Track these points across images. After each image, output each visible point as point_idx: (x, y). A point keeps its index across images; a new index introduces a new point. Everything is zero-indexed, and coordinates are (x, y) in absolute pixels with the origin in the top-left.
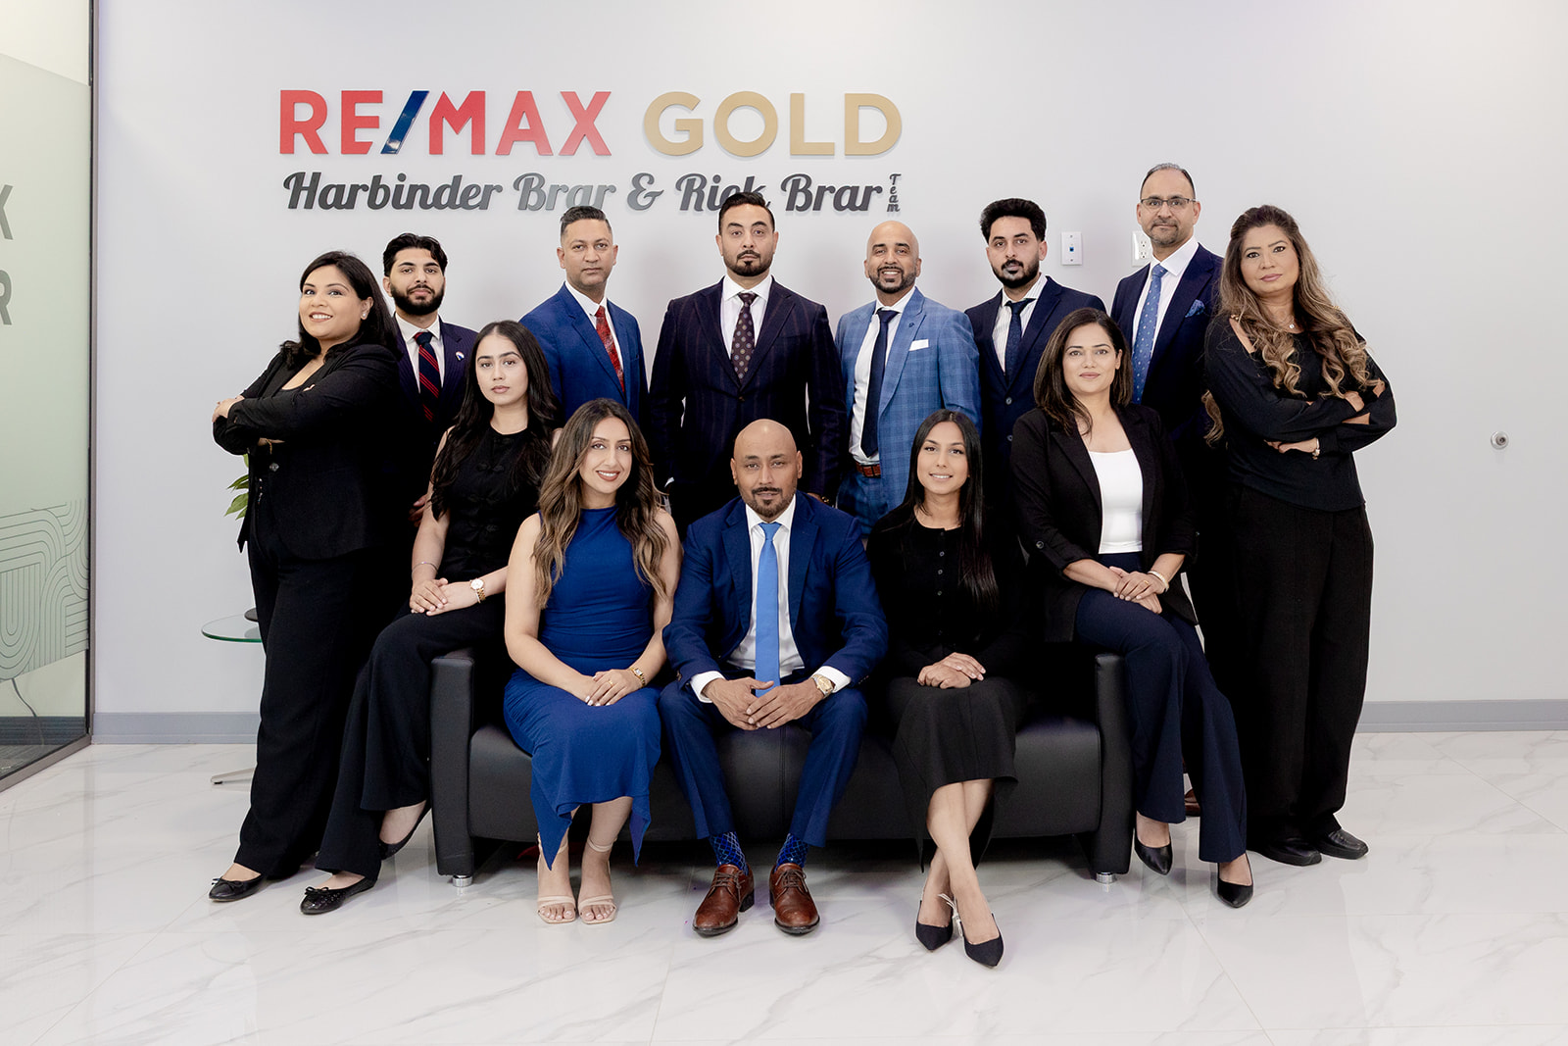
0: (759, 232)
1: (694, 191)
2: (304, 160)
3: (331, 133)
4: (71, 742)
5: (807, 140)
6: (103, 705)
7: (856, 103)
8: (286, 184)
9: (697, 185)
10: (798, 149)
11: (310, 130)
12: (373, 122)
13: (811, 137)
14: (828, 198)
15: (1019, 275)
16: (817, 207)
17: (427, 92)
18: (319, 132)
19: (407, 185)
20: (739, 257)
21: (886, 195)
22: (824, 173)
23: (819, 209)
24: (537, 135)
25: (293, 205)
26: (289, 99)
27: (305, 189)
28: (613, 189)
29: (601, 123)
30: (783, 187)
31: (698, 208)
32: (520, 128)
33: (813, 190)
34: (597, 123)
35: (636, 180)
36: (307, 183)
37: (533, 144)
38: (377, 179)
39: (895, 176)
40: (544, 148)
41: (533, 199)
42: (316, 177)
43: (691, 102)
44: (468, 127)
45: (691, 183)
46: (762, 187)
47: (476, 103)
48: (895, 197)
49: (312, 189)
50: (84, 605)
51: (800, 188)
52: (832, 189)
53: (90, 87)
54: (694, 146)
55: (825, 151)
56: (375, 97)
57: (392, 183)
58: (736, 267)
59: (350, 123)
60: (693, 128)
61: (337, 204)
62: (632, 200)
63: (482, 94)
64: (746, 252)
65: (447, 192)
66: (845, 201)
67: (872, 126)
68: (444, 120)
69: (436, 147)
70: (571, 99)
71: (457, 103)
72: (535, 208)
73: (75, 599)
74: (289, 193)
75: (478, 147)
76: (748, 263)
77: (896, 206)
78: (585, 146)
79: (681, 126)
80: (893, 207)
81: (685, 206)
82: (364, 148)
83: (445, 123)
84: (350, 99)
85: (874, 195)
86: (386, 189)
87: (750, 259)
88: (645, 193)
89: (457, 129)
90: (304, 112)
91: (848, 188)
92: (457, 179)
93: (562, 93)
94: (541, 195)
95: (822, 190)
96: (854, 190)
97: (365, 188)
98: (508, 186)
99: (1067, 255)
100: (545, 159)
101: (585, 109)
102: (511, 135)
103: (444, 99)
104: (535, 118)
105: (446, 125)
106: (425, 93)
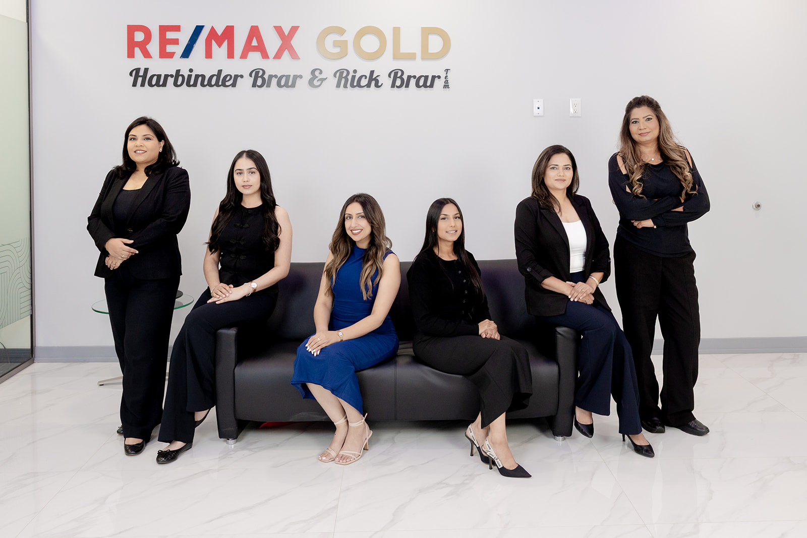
1: (343, 78)
3: (154, 47)
4: (25, 362)
5: (402, 51)
6: (40, 342)
7: (427, 32)
8: (131, 74)
9: (344, 75)
10: (397, 56)
11: (143, 46)
12: (175, 42)
13: (404, 49)
14: (413, 81)
16: (407, 86)
18: (147, 47)
19: (193, 74)
21: (443, 79)
22: (411, 68)
24: (261, 49)
25: (134, 85)
26: (132, 30)
27: (141, 76)
28: (301, 77)
29: (294, 42)
30: (390, 76)
31: (345, 86)
32: (252, 45)
34: (292, 42)
35: (313, 72)
36: (141, 73)
37: (259, 53)
38: (178, 71)
39: (447, 70)
40: (265, 56)
41: (259, 82)
42: (146, 70)
43: (341, 31)
44: (225, 44)
45: (342, 73)
46: (378, 76)
47: (229, 32)
48: (448, 81)
49: (144, 77)
50: (29, 292)
52: (415, 77)
53: (27, 23)
54: (343, 54)
55: (411, 57)
56: (177, 28)
57: (186, 73)
59: (164, 42)
60: (342, 45)
61: (158, 84)
62: (311, 83)
63: (232, 27)
65: (215, 78)
66: (421, 83)
67: (435, 43)
68: (213, 41)
69: (209, 55)
70: (279, 29)
71: (220, 32)
72: (261, 86)
73: (24, 289)
74: (132, 79)
75: (231, 55)
77: (448, 85)
78: (286, 54)
79: (336, 44)
80: (446, 86)
81: (338, 86)
82: (171, 55)
84: (164, 29)
85: (436, 80)
86: (183, 76)
88: (318, 79)
89: (220, 45)
90: (139, 36)
91: (423, 76)
92: (220, 72)
93: (274, 26)
94: (264, 80)
95: (409, 77)
96: (426, 77)
97: (172, 76)
98: (246, 75)
99: (536, 111)
100: (265, 61)
101: (286, 35)
102: (248, 48)
103: (213, 30)
104: (260, 40)
105: (214, 43)
106: (203, 26)
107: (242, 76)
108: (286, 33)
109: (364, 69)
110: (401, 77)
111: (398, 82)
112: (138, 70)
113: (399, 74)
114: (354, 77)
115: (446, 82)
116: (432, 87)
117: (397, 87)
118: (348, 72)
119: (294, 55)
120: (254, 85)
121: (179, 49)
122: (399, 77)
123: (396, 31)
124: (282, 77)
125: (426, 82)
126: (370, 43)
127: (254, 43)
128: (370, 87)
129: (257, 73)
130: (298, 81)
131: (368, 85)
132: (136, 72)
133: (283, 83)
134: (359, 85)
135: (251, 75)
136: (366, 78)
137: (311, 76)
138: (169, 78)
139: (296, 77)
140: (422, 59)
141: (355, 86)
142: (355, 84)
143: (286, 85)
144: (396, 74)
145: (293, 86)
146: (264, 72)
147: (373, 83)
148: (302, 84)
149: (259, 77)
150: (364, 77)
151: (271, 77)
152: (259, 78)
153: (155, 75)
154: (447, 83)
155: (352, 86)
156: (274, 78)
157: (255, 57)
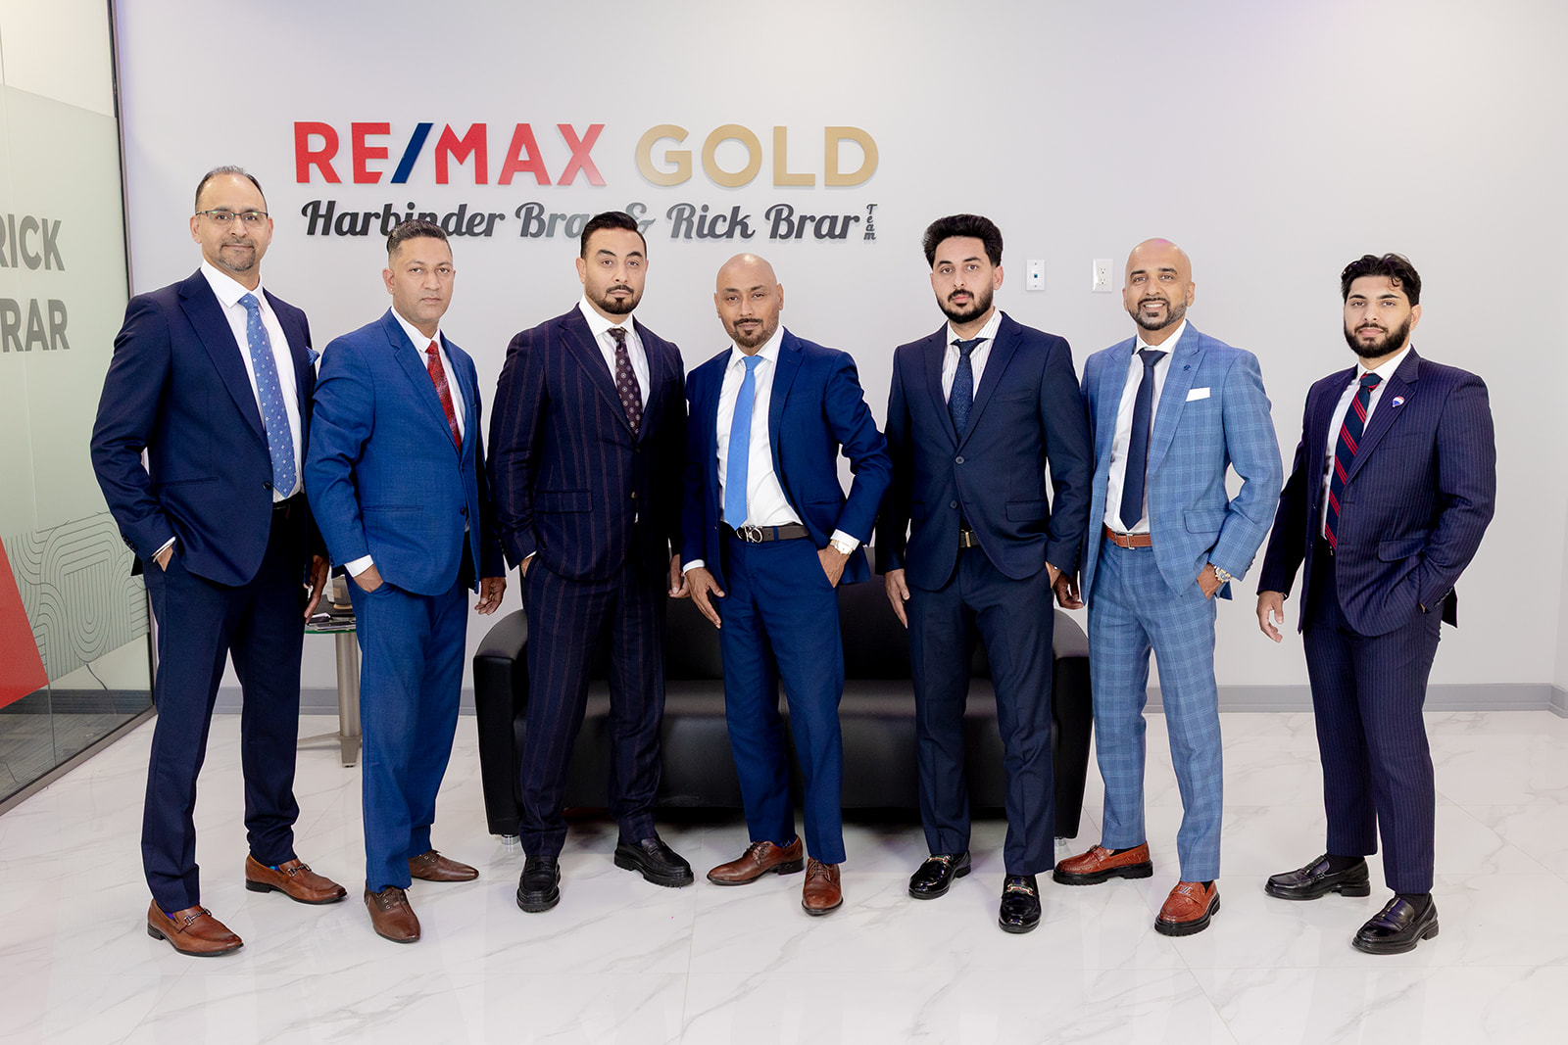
0: (632, 263)
1: (684, 220)
2: (319, 189)
3: (343, 162)
5: (790, 171)
7: (836, 136)
8: (304, 212)
9: (686, 214)
10: (781, 180)
11: (324, 160)
12: (382, 153)
13: (793, 168)
14: (809, 227)
15: (969, 308)
16: (799, 235)
17: (431, 125)
18: (332, 162)
19: (416, 213)
20: (609, 291)
21: (863, 223)
22: (806, 203)
23: (801, 237)
24: (535, 166)
25: (311, 231)
26: (303, 130)
29: (595, 154)
30: (767, 216)
31: (688, 236)
32: (519, 159)
33: (795, 219)
34: (590, 154)
35: (630, 209)
36: (323, 211)
37: (533, 173)
38: (388, 207)
39: (871, 206)
40: (543, 179)
41: (534, 227)
42: (331, 205)
43: (679, 134)
44: (471, 157)
45: (681, 212)
46: (746, 217)
47: (478, 134)
48: (872, 226)
49: (328, 217)
51: (783, 217)
52: (812, 218)
53: (115, 119)
54: (684, 176)
55: (807, 181)
56: (383, 129)
57: (401, 210)
58: (604, 302)
59: (361, 154)
60: (682, 159)
61: (352, 231)
63: (483, 126)
64: (619, 287)
65: (454, 219)
66: (825, 230)
67: (850, 158)
68: (449, 151)
69: (442, 177)
70: (566, 131)
71: (460, 134)
72: (535, 235)
73: (135, 589)
74: (307, 220)
75: (481, 177)
76: (620, 300)
77: (873, 234)
78: (580, 176)
79: (671, 157)
80: (870, 235)
81: (675, 234)
82: (374, 178)
83: (450, 155)
85: (852, 224)
86: (397, 216)
87: (622, 296)
89: (461, 160)
90: (317, 143)
91: (828, 217)
92: (463, 208)
93: (559, 125)
94: (541, 223)
95: (803, 219)
96: (834, 219)
97: (377, 216)
98: (510, 214)
99: (1032, 281)
100: (544, 189)
101: (581, 139)
102: (512, 166)
103: (448, 130)
104: (533, 149)
105: (450, 156)
106: (430, 125)
107: (502, 217)
108: (581, 136)
109: (721, 204)
110: (788, 219)
111: (783, 229)
112: (316, 205)
113: (785, 214)
114: (703, 219)
115: (870, 228)
116: (845, 237)
117: (782, 237)
118: (693, 210)
120: (525, 232)
121: (388, 167)
122: (784, 219)
123: (780, 134)
124: (574, 218)
125: (833, 228)
126: (732, 157)
128: (732, 237)
129: (529, 211)
131: (729, 234)
132: (313, 208)
134: (712, 234)
135: (518, 214)
136: (725, 220)
138: (373, 219)
140: (826, 185)
141: (705, 236)
142: (706, 232)
144: (779, 213)
146: (542, 209)
147: (738, 230)
149: (534, 218)
150: (721, 219)
151: (554, 218)
152: (533, 220)
153: (347, 214)
154: (871, 230)
155: (701, 235)
156: (559, 221)
157: (524, 181)
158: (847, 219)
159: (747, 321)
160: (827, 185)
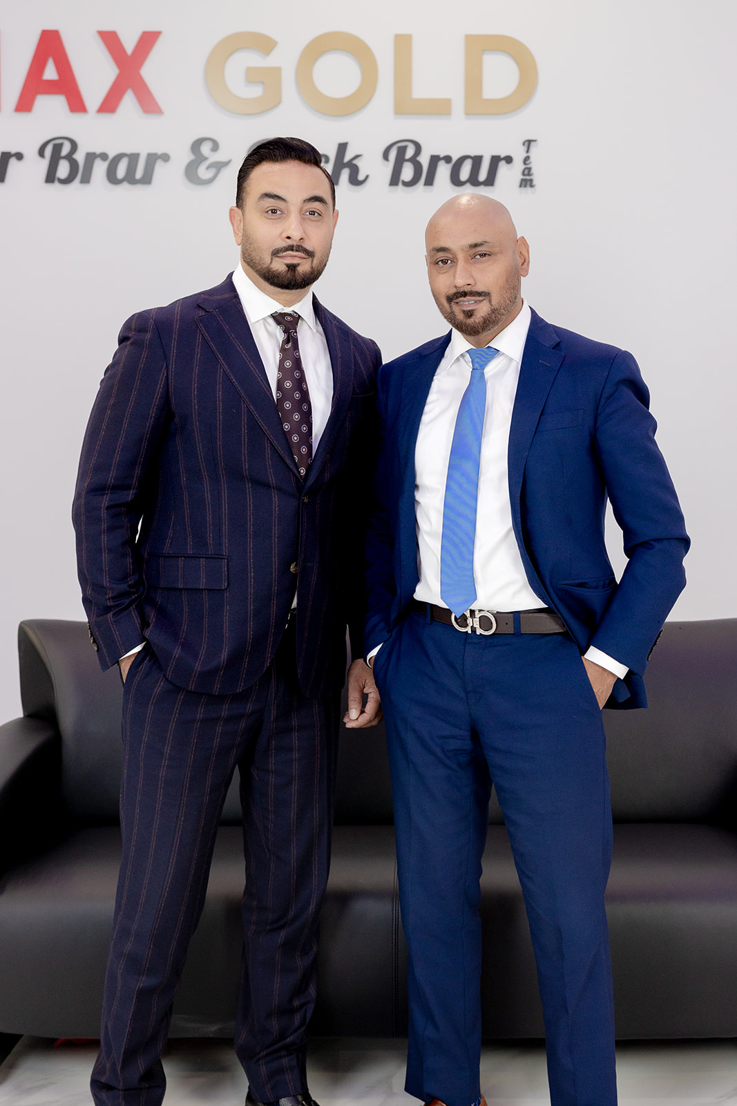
0: (312, 213)
5: (416, 94)
7: (479, 46)
10: (405, 106)
13: (421, 89)
14: (443, 171)
16: (430, 181)
20: (276, 253)
21: (518, 165)
22: (438, 138)
23: (431, 184)
24: (67, 87)
28: (165, 158)
29: (150, 72)
30: (386, 156)
32: (45, 77)
33: (424, 160)
34: (144, 71)
35: (196, 146)
37: (63, 97)
40: (77, 105)
41: (63, 169)
43: (265, 44)
46: (357, 157)
48: (530, 169)
51: (407, 157)
52: (448, 159)
54: (271, 101)
55: (440, 108)
58: (269, 270)
60: (268, 79)
62: (191, 173)
64: (291, 248)
66: (465, 174)
67: (499, 75)
70: (110, 40)
72: (67, 181)
76: (292, 268)
77: (531, 180)
78: (129, 101)
79: (253, 76)
80: (527, 182)
85: (502, 165)
87: (295, 261)
88: (207, 163)
91: (468, 157)
93: (99, 32)
94: (74, 165)
95: (435, 160)
96: (477, 161)
98: (31, 152)
100: (78, 118)
101: (129, 53)
102: (34, 86)
104: (64, 65)
107: (19, 156)
108: (129, 45)
109: (322, 139)
110: (414, 161)
111: (407, 172)
113: (410, 153)
115: (527, 171)
116: (492, 184)
117: (406, 184)
119: (148, 104)
120: (51, 177)
122: (408, 160)
123: (403, 44)
124: (119, 157)
125: (477, 172)
126: (337, 75)
127: (50, 73)
129: (57, 149)
130: (160, 169)
133: (121, 171)
135: (41, 153)
137: (188, 157)
139: (152, 159)
140: (466, 114)
143: (130, 178)
144: (402, 151)
145: (147, 179)
146: (74, 146)
147: (345, 173)
148: (169, 176)
149: (63, 158)
151: (91, 157)
152: (62, 162)
154: (529, 175)
156: (98, 162)
157: (51, 107)
158: (495, 161)
159: (465, 294)
160: (470, 112)
